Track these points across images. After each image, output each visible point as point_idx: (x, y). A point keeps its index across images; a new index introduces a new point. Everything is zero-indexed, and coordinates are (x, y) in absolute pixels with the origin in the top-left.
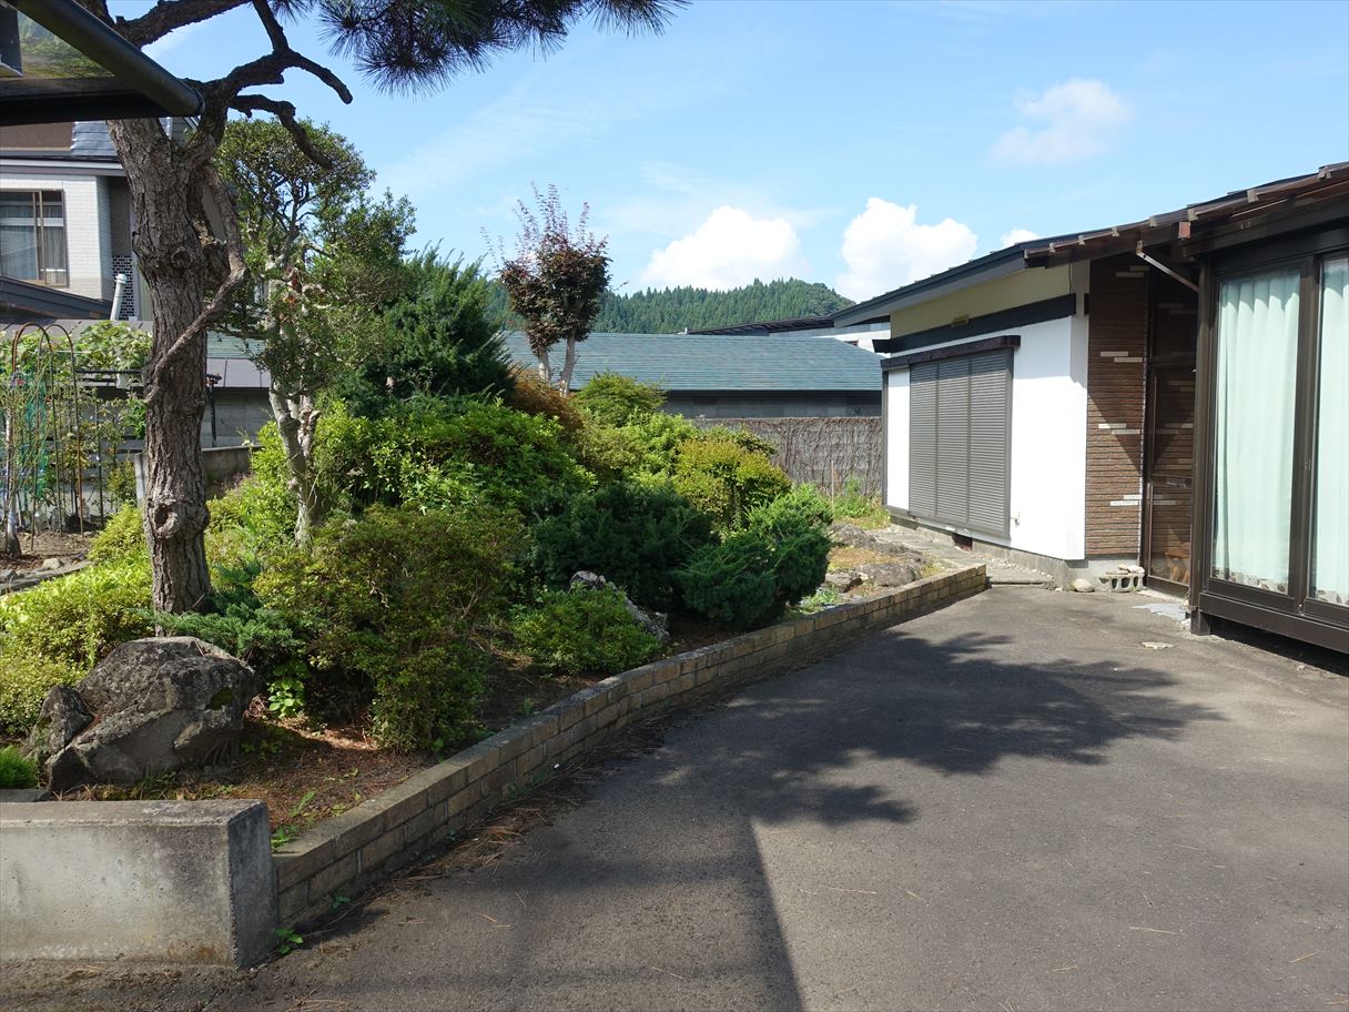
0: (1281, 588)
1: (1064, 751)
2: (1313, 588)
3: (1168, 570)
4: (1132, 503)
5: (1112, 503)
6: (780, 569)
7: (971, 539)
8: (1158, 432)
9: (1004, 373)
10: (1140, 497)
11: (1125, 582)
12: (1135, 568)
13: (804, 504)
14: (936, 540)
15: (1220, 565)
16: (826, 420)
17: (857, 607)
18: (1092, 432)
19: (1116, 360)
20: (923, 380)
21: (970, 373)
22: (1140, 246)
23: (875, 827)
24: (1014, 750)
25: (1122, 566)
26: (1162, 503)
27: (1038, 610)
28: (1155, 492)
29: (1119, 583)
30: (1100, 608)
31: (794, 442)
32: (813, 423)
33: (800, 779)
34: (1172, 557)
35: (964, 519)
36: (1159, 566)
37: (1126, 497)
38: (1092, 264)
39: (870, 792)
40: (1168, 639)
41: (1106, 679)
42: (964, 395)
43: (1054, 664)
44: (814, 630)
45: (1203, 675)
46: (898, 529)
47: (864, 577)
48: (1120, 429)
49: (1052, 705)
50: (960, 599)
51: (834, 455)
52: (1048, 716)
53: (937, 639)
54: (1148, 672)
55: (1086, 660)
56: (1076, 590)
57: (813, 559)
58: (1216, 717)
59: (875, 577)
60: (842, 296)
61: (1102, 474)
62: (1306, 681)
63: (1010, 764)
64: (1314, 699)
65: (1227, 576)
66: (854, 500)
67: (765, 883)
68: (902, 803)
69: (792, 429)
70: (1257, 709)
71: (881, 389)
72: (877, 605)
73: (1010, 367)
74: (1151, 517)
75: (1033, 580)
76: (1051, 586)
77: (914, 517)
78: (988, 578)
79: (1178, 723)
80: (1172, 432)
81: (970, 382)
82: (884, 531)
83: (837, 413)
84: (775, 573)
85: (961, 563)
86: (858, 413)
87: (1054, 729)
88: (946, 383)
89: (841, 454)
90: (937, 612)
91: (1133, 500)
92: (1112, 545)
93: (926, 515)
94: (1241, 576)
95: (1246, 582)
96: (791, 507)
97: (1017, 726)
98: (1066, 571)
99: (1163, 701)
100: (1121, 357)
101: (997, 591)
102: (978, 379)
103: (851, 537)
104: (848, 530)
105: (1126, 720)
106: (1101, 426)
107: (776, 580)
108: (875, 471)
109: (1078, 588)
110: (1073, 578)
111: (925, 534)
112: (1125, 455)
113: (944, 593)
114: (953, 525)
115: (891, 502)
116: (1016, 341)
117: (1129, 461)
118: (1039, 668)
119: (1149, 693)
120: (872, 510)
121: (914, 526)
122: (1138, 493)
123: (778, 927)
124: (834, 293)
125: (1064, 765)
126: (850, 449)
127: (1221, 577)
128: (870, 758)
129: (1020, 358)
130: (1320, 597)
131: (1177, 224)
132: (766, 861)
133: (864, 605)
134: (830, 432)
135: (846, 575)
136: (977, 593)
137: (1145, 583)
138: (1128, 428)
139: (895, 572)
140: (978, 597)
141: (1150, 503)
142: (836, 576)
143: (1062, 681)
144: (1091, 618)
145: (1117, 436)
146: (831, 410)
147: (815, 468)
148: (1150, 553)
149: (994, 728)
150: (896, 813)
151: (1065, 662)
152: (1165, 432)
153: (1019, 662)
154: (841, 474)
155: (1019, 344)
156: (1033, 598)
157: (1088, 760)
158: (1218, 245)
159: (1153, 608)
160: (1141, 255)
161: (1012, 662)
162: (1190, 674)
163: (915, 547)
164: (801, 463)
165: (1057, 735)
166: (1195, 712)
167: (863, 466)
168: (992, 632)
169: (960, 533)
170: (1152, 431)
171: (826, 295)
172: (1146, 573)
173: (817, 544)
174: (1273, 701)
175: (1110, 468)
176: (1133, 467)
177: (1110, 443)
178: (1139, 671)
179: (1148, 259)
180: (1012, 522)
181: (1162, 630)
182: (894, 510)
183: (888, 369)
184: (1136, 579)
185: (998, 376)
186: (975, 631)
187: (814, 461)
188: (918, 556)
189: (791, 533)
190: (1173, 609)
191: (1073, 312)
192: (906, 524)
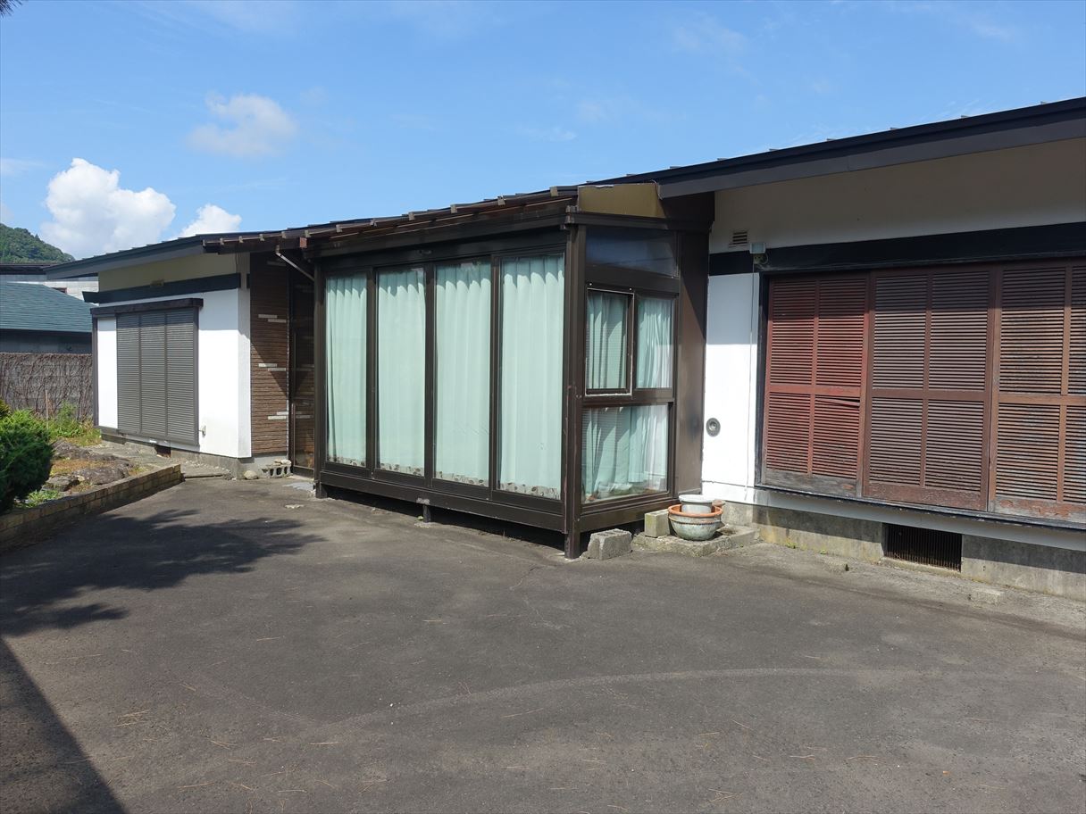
0: (362, 464)
1: (228, 568)
2: (378, 463)
3: (307, 461)
4: (282, 418)
5: (269, 418)
6: (10, 470)
7: (170, 449)
8: (298, 369)
9: (191, 325)
10: (287, 413)
11: (279, 471)
12: (285, 461)
13: (22, 425)
14: (142, 452)
15: (331, 453)
16: (39, 355)
17: (76, 498)
18: (254, 369)
19: (269, 321)
20: (128, 327)
21: (166, 323)
22: (278, 249)
23: (98, 624)
24: (196, 572)
25: (277, 460)
26: (301, 417)
27: (218, 494)
28: (297, 410)
29: (275, 472)
30: (261, 488)
31: (7, 374)
32: (26, 358)
33: (38, 609)
34: (309, 453)
35: (163, 434)
36: (301, 459)
37: (278, 413)
38: (251, 255)
39: (94, 607)
40: (301, 502)
41: (259, 528)
42: (162, 339)
43: (227, 523)
44: (41, 517)
45: (319, 520)
46: (108, 444)
47: (81, 479)
48: (273, 367)
49: (223, 545)
50: (160, 490)
51: (48, 386)
52: (219, 551)
53: (142, 516)
54: (286, 522)
55: (247, 518)
56: (246, 479)
57: (39, 461)
58: (322, 540)
59: (91, 478)
60: (46, 242)
61: (262, 398)
62: (375, 517)
63: (192, 579)
64: (376, 525)
65: (335, 460)
66: (68, 423)
67: (18, 665)
68: (117, 609)
69: (5, 363)
70: (346, 534)
71: (91, 331)
72: (93, 496)
73: (196, 321)
74: (295, 426)
75: (215, 473)
76: (228, 477)
77: (123, 434)
78: (182, 474)
79: (299, 545)
80: (306, 370)
81: (166, 328)
82: (97, 447)
83: (49, 350)
84: (6, 473)
85: (162, 464)
86: (69, 350)
87: (223, 558)
88: (147, 330)
89: (55, 385)
90: (143, 500)
91: (283, 415)
92: (269, 446)
93: (132, 431)
94: (342, 459)
95: (345, 462)
96: (11, 428)
97: (199, 559)
98: (239, 466)
99: (292, 535)
100: (272, 319)
101: (189, 483)
102: (172, 328)
103: (66, 451)
104: (63, 446)
105: (269, 548)
106: (261, 365)
107: (8, 479)
108: (86, 400)
109: (247, 477)
110: (244, 470)
111: (133, 447)
112: (277, 385)
113: (149, 485)
114: (155, 439)
115: (102, 423)
116: (200, 303)
117: (279, 389)
118: (216, 526)
119: (285, 532)
120: (85, 431)
121: (123, 441)
122: (286, 411)
123: (32, 683)
124: (37, 239)
125: (228, 575)
126: (62, 381)
127: (332, 460)
128: (93, 590)
129: (202, 315)
130: (382, 467)
131: (299, 239)
132: (17, 654)
133: (82, 497)
134: (43, 366)
135: (65, 478)
136: (174, 485)
137: (292, 472)
138: (278, 367)
139: (108, 474)
140: (174, 488)
141: (294, 417)
142: (56, 479)
143: (231, 532)
144: (254, 493)
145: (271, 372)
146: (43, 348)
147: (29, 397)
148: (294, 451)
149: (183, 562)
150: (114, 615)
151: (233, 521)
152: (303, 370)
153: (203, 524)
154: (55, 401)
155: (202, 305)
156: (216, 485)
157: (242, 570)
158: (325, 253)
159: (295, 485)
160: (279, 255)
161: (197, 524)
162: (312, 520)
163: (123, 457)
164: (15, 392)
165: (225, 560)
166: (311, 539)
167: (76, 395)
168: (184, 508)
169: (161, 444)
170: (294, 370)
171: (29, 240)
172: (292, 464)
173: (42, 450)
174: (355, 529)
175: (268, 394)
176: (282, 393)
177: (267, 377)
178: (281, 521)
179: (283, 257)
180: (200, 434)
181: (299, 497)
182: (104, 429)
183: (97, 316)
184: (286, 468)
185: (187, 327)
186: (171, 509)
187: (28, 391)
188: (127, 462)
189: (19, 442)
190: (306, 485)
191: (239, 286)
192: (115, 440)
